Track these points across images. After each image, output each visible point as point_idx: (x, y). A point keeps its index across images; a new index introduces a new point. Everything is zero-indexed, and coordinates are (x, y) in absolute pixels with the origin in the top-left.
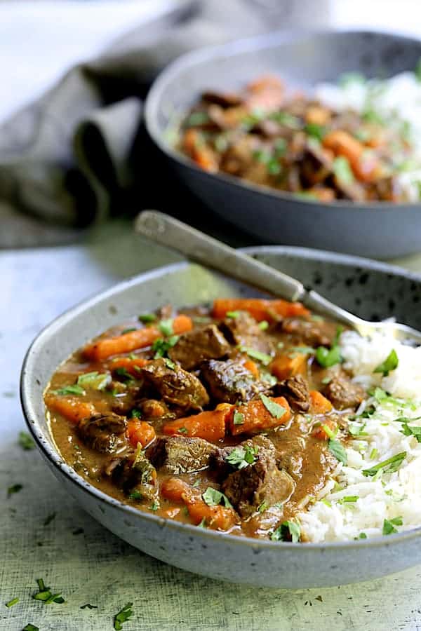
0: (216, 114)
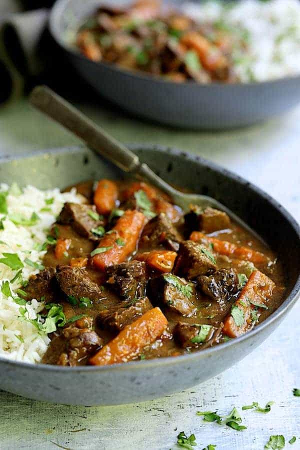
0: (105, 21)
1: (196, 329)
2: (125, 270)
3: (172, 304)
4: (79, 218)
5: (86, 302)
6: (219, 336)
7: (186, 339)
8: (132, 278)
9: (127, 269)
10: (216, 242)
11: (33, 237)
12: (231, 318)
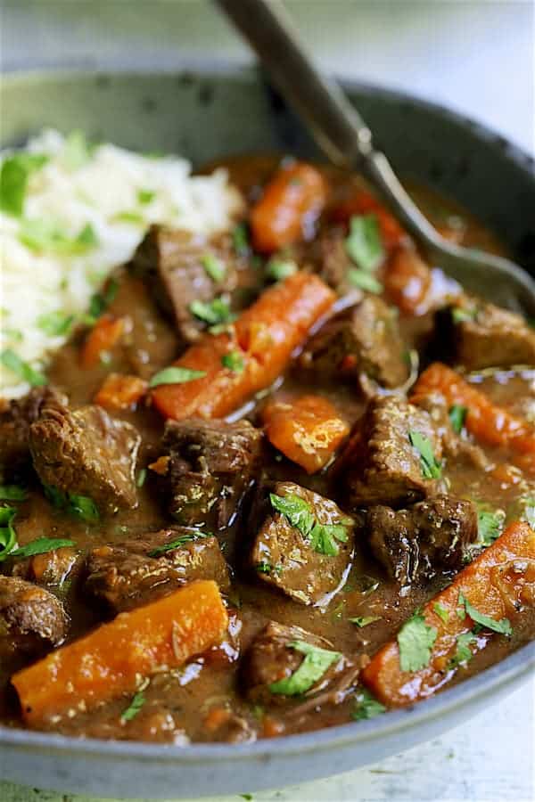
1: (290, 657)
2: (198, 447)
3: (267, 573)
4: (172, 269)
5: (84, 505)
6: (348, 689)
7: (256, 680)
8: (205, 474)
9: (202, 448)
10: (479, 405)
11: (64, 285)
12: (394, 645)
